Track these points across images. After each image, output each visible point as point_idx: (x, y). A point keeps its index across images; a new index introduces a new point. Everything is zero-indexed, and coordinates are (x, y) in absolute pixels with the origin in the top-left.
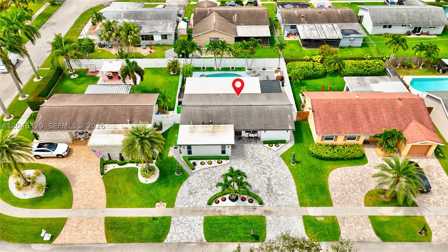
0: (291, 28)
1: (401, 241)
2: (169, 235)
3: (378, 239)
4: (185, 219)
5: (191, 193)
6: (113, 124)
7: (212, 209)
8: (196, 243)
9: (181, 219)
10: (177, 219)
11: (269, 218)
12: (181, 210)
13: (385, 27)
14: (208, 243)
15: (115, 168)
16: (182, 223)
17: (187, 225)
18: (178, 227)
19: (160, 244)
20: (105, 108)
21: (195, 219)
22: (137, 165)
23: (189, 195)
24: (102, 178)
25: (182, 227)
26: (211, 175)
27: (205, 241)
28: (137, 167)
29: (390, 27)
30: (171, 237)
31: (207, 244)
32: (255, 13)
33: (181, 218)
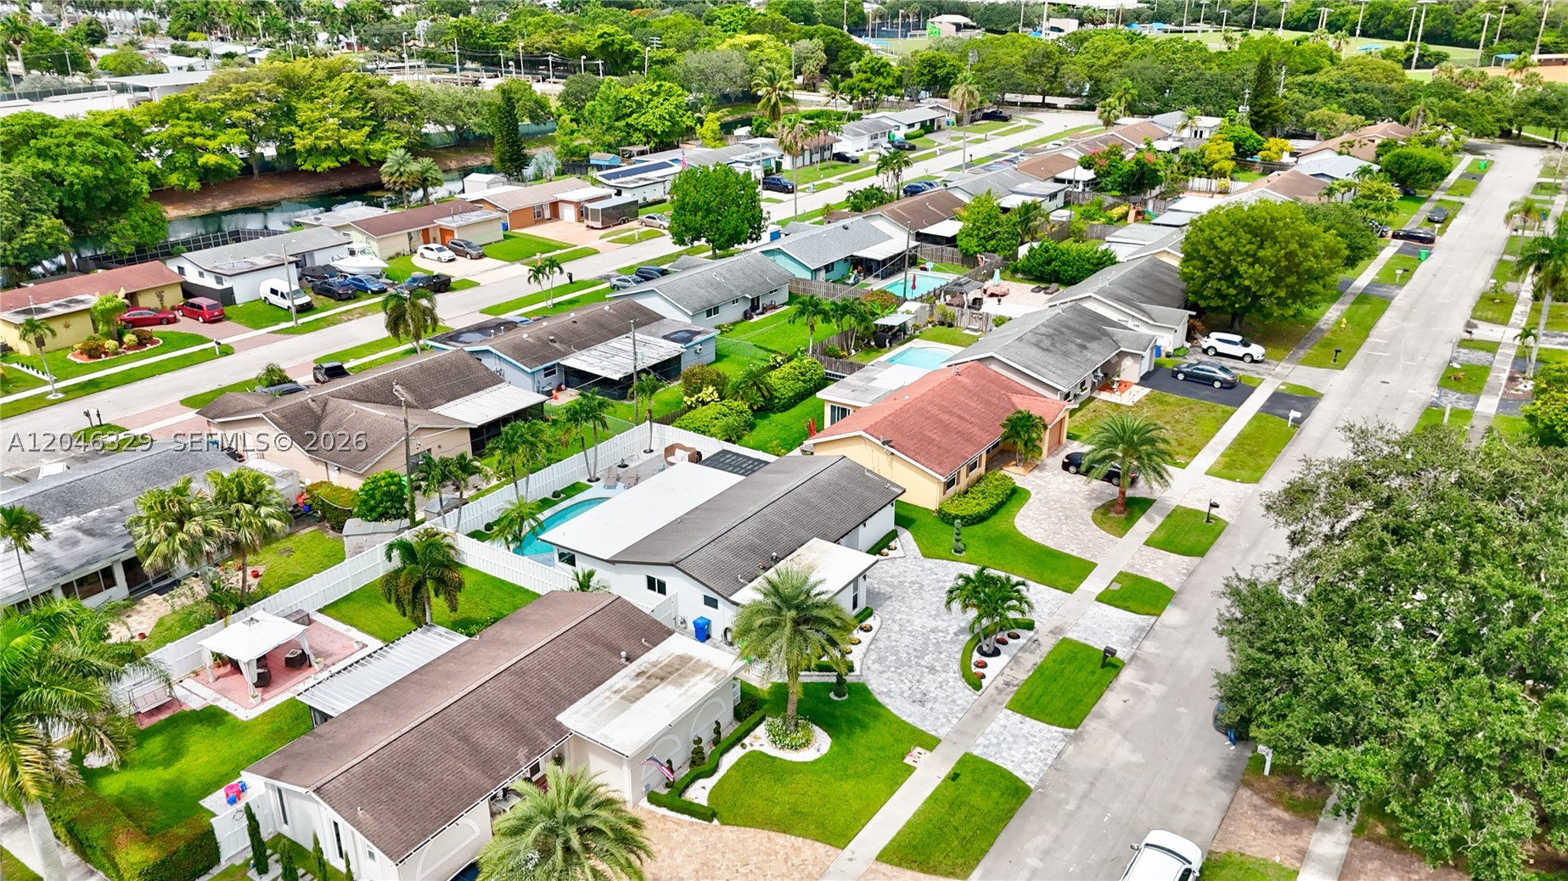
0: (546, 375)
1: (1212, 543)
2: (1019, 774)
3: (1196, 560)
4: (990, 736)
5: (922, 703)
6: (592, 689)
7: (992, 690)
8: (1069, 743)
9: (987, 743)
10: (981, 748)
11: (1070, 635)
12: (957, 731)
13: (709, 314)
14: (1079, 729)
15: (708, 790)
16: (998, 744)
17: (1010, 739)
18: (1004, 754)
19: (1032, 795)
20: (516, 673)
21: (1003, 722)
22: (744, 746)
23: (923, 706)
24: (723, 823)
25: (1010, 749)
26: (893, 655)
27: (1072, 731)
28: (749, 749)
29: (716, 310)
30: (1026, 773)
31: (1081, 732)
32: (441, 365)
33: (981, 740)
